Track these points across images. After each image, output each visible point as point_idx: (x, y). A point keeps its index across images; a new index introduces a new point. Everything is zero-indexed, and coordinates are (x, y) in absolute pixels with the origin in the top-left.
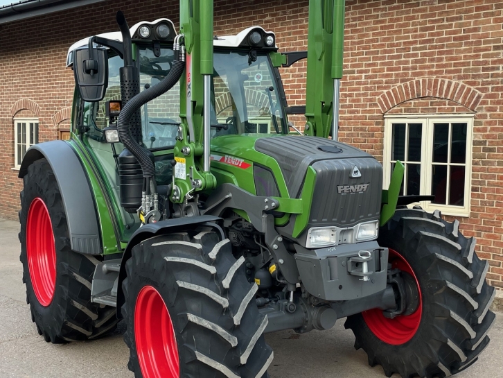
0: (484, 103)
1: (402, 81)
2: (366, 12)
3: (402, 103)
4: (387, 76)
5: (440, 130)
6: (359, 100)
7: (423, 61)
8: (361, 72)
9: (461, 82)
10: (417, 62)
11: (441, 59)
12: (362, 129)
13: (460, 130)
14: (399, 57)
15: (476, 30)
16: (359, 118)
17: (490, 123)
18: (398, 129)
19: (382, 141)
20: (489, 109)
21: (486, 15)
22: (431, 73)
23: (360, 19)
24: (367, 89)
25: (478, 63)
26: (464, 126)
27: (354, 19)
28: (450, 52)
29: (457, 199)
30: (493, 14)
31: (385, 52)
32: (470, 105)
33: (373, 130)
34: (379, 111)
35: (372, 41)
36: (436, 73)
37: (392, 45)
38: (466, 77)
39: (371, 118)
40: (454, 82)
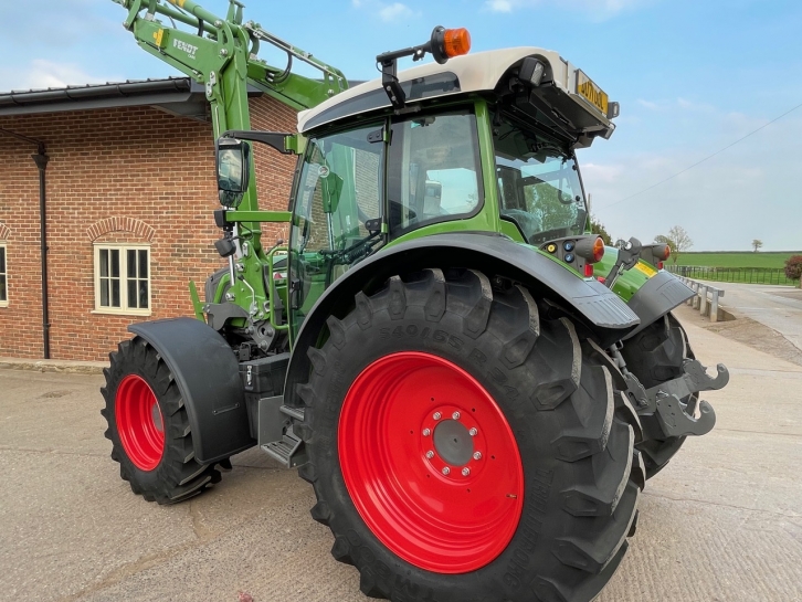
0: (156, 236)
1: (103, 218)
2: (75, 163)
3: (104, 234)
4: (93, 213)
5: (131, 254)
6: (73, 231)
7: (116, 204)
8: (74, 209)
9: (141, 221)
10: (112, 204)
11: (128, 204)
12: (77, 253)
13: (143, 254)
14: (100, 199)
15: (149, 185)
16: (75, 244)
17: (160, 250)
18: (104, 253)
19: (92, 262)
20: (159, 241)
21: (154, 175)
22: (122, 213)
23: (72, 168)
24: (79, 222)
25: (150, 208)
26: (146, 251)
27: (67, 168)
28: (133, 199)
29: (144, 305)
30: (158, 175)
31: (91, 195)
32: (147, 238)
33: (85, 253)
34: (88, 240)
35: (81, 186)
36: (125, 213)
37: (95, 190)
38: (144, 217)
39: (83, 244)
40: (137, 220)
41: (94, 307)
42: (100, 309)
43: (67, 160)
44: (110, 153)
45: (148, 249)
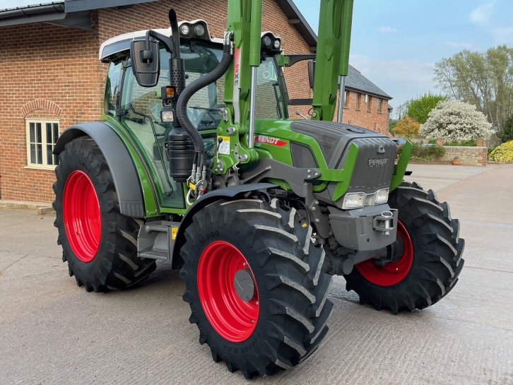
0: (63, 113)
1: (31, 100)
2: (13, 61)
3: (31, 111)
4: (24, 97)
5: (49, 126)
6: (13, 109)
7: (38, 90)
8: (13, 94)
9: (54, 102)
10: (36, 90)
11: (45, 90)
12: (16, 125)
14: (28, 87)
15: (57, 76)
16: (14, 119)
17: (65, 123)
18: (32, 125)
19: (25, 132)
20: (65, 117)
21: (61, 69)
22: (42, 97)
24: (16, 103)
25: (59, 93)
26: (57, 124)
27: (9, 65)
28: (48, 86)
30: (63, 69)
31: (23, 84)
32: (58, 114)
33: (20, 126)
34: (22, 116)
35: (17, 77)
36: (44, 97)
37: (25, 81)
38: (55, 100)
39: (19, 119)
40: (51, 102)
41: (26, 164)
42: (30, 165)
43: (9, 58)
44: (33, 53)
45: (58, 122)
